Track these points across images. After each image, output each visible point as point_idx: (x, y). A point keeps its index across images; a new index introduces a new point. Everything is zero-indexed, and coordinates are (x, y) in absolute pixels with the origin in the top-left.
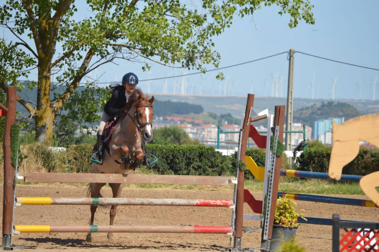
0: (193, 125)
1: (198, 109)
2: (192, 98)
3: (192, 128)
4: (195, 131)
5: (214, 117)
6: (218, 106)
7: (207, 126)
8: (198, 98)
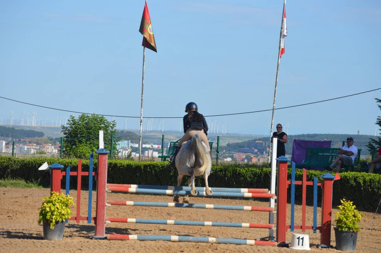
0: (37, 144)
1: (41, 134)
2: (39, 128)
3: (36, 146)
4: (38, 148)
5: (51, 140)
6: (55, 133)
7: (46, 145)
8: (43, 128)
